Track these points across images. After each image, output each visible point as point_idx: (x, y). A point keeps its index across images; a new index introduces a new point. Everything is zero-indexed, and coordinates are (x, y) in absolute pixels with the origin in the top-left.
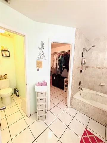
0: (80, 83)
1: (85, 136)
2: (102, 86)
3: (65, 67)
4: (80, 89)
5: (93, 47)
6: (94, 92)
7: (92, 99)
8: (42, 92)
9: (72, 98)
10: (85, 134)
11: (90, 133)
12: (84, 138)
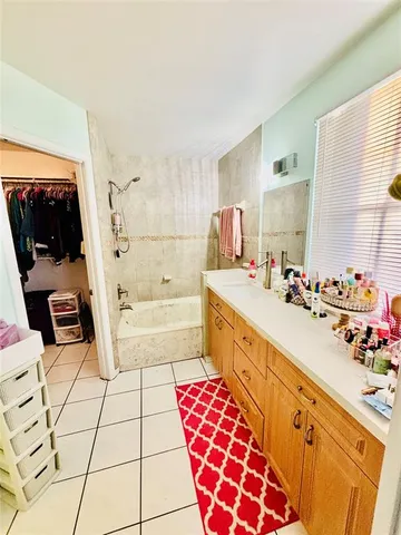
0: (120, 292)
1: (182, 399)
2: (168, 281)
3: (46, 246)
4: (124, 307)
5: (134, 180)
6: (155, 303)
7: (156, 322)
8: (19, 372)
9: (115, 342)
10: (179, 396)
11: (184, 388)
12: (182, 403)
